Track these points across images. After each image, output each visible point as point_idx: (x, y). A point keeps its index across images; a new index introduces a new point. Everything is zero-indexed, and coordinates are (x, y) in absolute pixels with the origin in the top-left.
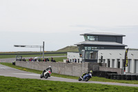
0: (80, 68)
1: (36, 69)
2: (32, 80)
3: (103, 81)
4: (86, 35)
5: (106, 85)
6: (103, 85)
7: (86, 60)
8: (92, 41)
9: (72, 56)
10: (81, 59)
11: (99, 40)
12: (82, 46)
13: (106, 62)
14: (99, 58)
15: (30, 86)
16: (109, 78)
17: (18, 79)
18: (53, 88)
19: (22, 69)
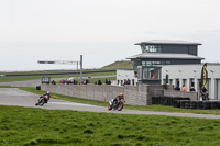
0: (135, 93)
1: (71, 95)
2: (64, 111)
3: (170, 111)
4: (143, 45)
5: (174, 118)
6: (169, 118)
7: (144, 81)
8: (153, 53)
9: (123, 75)
10: (136, 80)
11: (162, 52)
12: (137, 61)
13: (174, 83)
14: (163, 77)
15: (61, 120)
16: (179, 106)
18: (95, 123)
19: (52, 96)
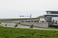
0: (45, 24)
1: (28, 25)
2: (26, 29)
3: (54, 29)
4: (47, 12)
5: (55, 31)
6: (54, 31)
7: (47, 21)
8: (50, 14)
9: (42, 20)
10: (45, 21)
11: (52, 14)
12: (46, 16)
13: (55, 22)
14: (52, 20)
15: (26, 31)
17: (21, 29)
18: (34, 32)
19: (23, 25)
